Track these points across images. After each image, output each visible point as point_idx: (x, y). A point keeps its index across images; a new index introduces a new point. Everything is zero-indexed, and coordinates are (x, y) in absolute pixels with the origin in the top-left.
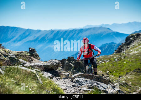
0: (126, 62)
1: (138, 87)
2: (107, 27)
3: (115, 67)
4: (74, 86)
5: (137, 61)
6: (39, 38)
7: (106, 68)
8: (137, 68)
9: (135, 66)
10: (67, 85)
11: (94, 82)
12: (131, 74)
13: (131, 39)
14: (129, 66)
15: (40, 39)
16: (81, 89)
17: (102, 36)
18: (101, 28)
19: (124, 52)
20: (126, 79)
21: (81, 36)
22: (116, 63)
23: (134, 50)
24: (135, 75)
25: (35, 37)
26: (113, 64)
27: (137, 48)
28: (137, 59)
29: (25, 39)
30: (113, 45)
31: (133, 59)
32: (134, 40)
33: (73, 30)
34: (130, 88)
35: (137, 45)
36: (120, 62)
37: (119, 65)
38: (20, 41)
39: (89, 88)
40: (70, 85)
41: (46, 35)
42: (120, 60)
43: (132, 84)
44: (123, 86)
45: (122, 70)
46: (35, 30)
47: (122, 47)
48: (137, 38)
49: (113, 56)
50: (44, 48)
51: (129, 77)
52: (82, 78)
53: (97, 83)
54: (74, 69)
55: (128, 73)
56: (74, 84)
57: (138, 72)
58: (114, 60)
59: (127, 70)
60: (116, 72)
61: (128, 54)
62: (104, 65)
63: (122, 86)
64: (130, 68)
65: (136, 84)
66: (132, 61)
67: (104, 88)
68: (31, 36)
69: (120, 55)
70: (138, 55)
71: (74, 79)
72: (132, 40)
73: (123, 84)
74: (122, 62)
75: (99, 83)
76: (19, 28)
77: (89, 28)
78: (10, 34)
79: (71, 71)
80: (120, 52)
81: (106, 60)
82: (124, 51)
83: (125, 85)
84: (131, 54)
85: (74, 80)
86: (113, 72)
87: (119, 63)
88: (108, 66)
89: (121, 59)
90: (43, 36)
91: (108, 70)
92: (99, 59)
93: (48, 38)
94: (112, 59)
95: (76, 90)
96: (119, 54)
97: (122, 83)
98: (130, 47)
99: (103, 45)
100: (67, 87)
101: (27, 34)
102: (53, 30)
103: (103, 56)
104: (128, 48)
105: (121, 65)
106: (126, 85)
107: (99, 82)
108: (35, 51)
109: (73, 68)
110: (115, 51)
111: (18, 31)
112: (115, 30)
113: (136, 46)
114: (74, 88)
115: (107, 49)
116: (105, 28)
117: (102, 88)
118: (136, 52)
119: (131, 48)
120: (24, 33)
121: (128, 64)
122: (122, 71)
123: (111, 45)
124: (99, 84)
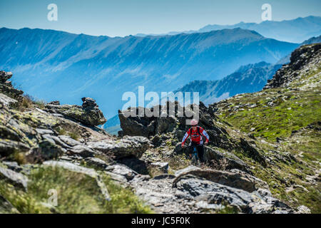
0: (293, 108)
1: (317, 162)
2: (251, 29)
3: (268, 119)
4: (179, 197)
5: (316, 106)
6: (104, 54)
7: (248, 121)
8: (316, 121)
9: (312, 116)
10: (164, 195)
11: (222, 188)
12: (302, 135)
13: (303, 55)
14: (299, 116)
15: (106, 56)
16: (194, 206)
17: (240, 49)
18: (237, 30)
19: (288, 84)
20: (291, 144)
21: (194, 50)
22: (269, 110)
23: (309, 80)
24: (312, 135)
25: (95, 52)
26: (264, 112)
27: (316, 76)
28: (316, 101)
29: (74, 57)
30: (264, 67)
31: (306, 100)
32: (308, 59)
33: (178, 36)
34: (301, 166)
35: (315, 69)
36: (279, 108)
37: (277, 114)
38: (63, 60)
39: (212, 202)
40: (170, 195)
41: (120, 47)
42: (279, 104)
43: (305, 157)
44: (285, 162)
45: (283, 125)
46: (95, 37)
47: (283, 73)
48: (316, 54)
49: (264, 94)
50: (115, 76)
51: (298, 139)
52: (197, 180)
53: (228, 190)
54: (180, 128)
55: (296, 132)
56: (178, 192)
57: (317, 129)
58: (266, 104)
59: (294, 125)
60: (271, 129)
61: (296, 90)
62: (244, 115)
63: (283, 164)
64: (300, 120)
65: (314, 157)
66: (305, 106)
67: (245, 202)
68: (87, 50)
69: (279, 92)
70: (317, 93)
71: (180, 180)
72: (305, 59)
73: (284, 159)
74: (282, 108)
75: (233, 189)
76: (62, 32)
77: (212, 32)
78: (43, 46)
79: (174, 132)
80: (278, 85)
81: (248, 104)
82: (287, 82)
83: (290, 161)
84: (302, 89)
85: (179, 184)
86: (263, 129)
87: (277, 111)
88: (252, 117)
89: (281, 101)
90: (112, 50)
91: (253, 126)
92: (233, 101)
93: (125, 53)
94: (261, 102)
95: (184, 206)
96: (278, 89)
97: (284, 156)
98: (301, 74)
99: (242, 66)
100: (165, 200)
101: (79, 45)
102: (134, 37)
103: (243, 94)
104: (296, 75)
105: (282, 114)
106: (292, 161)
107: (232, 187)
108: (95, 105)
109: (177, 126)
110: (269, 81)
111: (59, 38)
112: (268, 35)
113: (314, 72)
114: (180, 203)
115: (251, 77)
116: (246, 31)
117: (239, 200)
118: (313, 85)
119: (303, 77)
120: (72, 44)
121: (295, 111)
122: (282, 127)
123: (259, 69)
124: (232, 193)
